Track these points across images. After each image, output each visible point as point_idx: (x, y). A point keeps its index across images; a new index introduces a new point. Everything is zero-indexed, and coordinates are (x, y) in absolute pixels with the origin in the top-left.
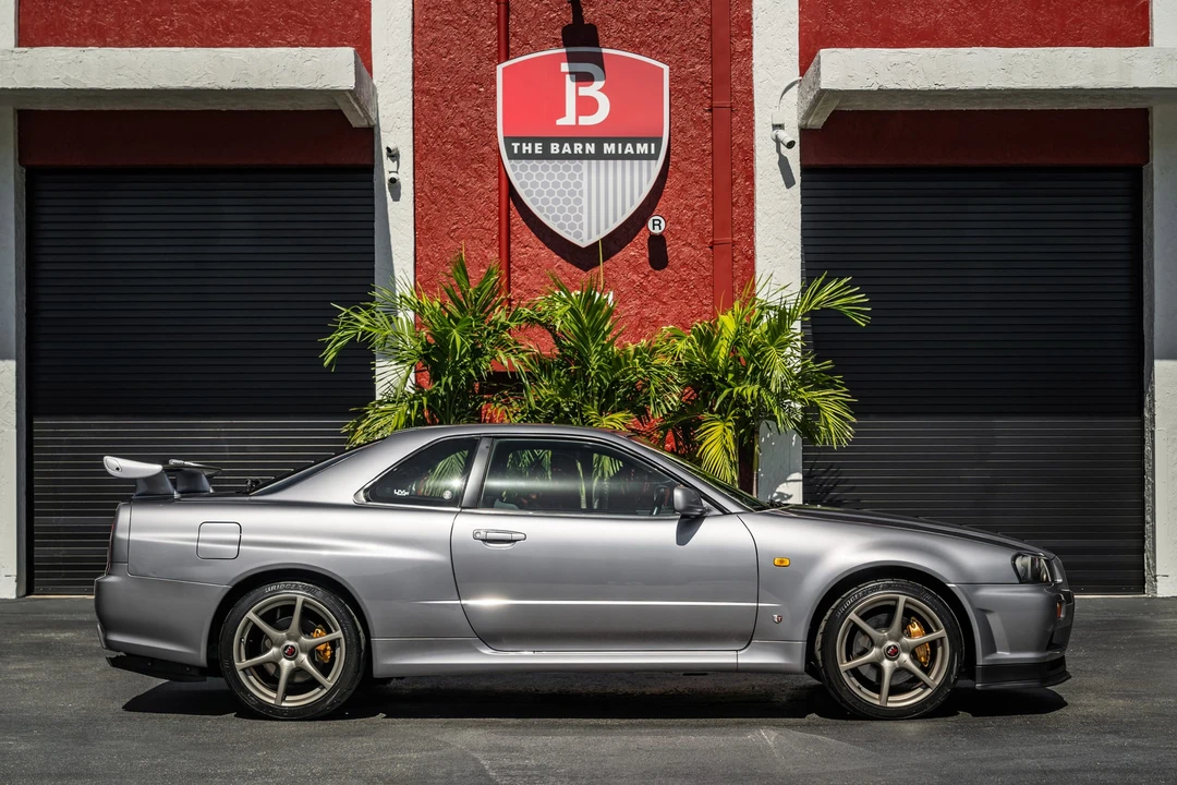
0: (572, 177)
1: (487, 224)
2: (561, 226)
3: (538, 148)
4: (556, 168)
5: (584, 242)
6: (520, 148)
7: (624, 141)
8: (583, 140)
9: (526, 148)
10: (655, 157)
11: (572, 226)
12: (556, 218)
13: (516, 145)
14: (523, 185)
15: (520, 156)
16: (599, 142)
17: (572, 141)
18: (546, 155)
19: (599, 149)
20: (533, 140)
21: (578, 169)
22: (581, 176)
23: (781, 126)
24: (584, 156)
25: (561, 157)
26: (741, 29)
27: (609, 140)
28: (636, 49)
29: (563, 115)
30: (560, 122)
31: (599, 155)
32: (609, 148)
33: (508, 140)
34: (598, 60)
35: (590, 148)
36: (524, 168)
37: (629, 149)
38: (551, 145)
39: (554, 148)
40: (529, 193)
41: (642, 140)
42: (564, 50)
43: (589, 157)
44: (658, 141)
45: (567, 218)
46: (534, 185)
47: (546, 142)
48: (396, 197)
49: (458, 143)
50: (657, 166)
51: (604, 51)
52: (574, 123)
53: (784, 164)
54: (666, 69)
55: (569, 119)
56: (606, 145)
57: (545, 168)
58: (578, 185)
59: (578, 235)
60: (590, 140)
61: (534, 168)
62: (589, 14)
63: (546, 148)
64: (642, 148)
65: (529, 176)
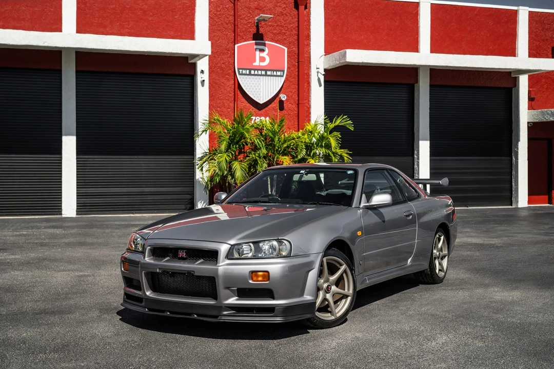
0: (258, 81)
1: (230, 95)
2: (254, 97)
3: (248, 72)
4: (253, 78)
5: (261, 102)
6: (242, 72)
7: (273, 71)
8: (261, 70)
9: (244, 72)
10: (283, 76)
11: (258, 97)
12: (253, 94)
13: (241, 71)
14: (243, 83)
15: (242, 74)
16: (266, 71)
17: (258, 70)
18: (250, 74)
19: (266, 73)
20: (246, 69)
21: (260, 79)
22: (261, 81)
23: (319, 68)
24: (261, 75)
25: (254, 75)
26: (306, 37)
27: (269, 70)
28: (276, 42)
29: (255, 61)
30: (254, 64)
31: (266, 75)
32: (269, 73)
33: (239, 69)
34: (264, 45)
35: (263, 73)
36: (243, 78)
37: (275, 73)
38: (252, 71)
39: (253, 72)
40: (245, 86)
41: (279, 71)
42: (254, 42)
43: (263, 75)
44: (283, 71)
45: (256, 94)
46: (246, 83)
47: (250, 70)
48: (203, 85)
49: (222, 69)
50: (283, 79)
51: (266, 42)
52: (258, 64)
53: (319, 80)
54: (286, 49)
55: (257, 63)
56: (268, 72)
57: (250, 78)
58: (260, 84)
59: (259, 100)
60: (263, 70)
61: (246, 78)
62: (261, 30)
63: (250, 72)
64: (279, 73)
65: (245, 81)
